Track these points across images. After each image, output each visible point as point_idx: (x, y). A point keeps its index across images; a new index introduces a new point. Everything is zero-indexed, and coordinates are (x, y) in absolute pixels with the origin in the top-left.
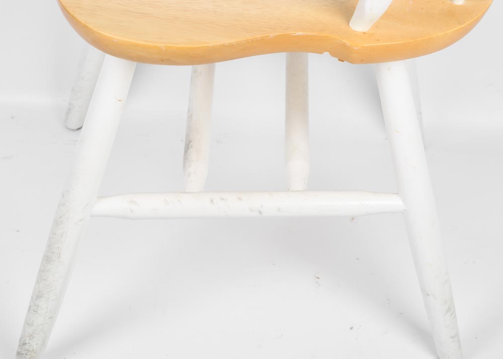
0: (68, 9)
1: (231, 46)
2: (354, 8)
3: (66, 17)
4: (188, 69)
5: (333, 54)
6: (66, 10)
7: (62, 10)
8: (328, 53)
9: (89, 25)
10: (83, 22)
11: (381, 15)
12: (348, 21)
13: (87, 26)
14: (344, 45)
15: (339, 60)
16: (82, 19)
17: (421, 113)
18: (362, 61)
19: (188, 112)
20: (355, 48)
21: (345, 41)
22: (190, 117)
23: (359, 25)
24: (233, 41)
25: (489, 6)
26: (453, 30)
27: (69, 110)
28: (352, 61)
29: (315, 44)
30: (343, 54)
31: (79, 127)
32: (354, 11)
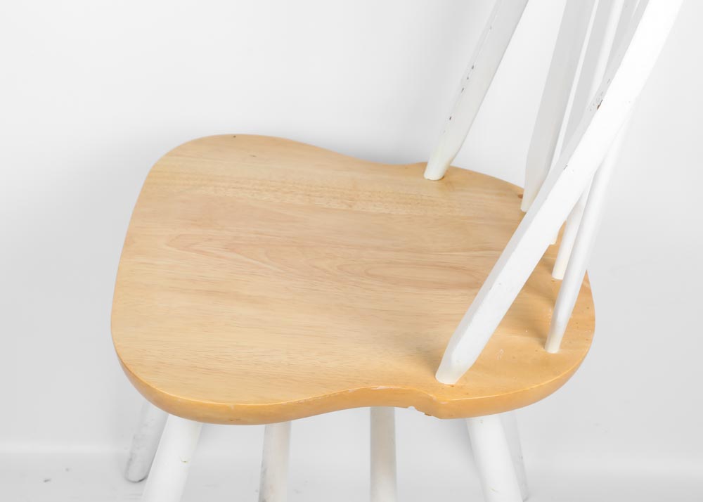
0: (129, 367)
1: (308, 403)
2: (441, 358)
3: (127, 374)
4: (260, 428)
5: (419, 409)
6: (127, 368)
7: (123, 368)
8: (413, 407)
9: (151, 385)
10: (145, 381)
11: (469, 367)
12: (435, 373)
13: (148, 386)
14: (431, 400)
15: (426, 414)
16: (144, 378)
17: (522, 458)
18: (450, 416)
19: (262, 466)
20: (443, 403)
21: (431, 395)
22: (264, 472)
23: (447, 377)
24: (309, 397)
25: (586, 355)
26: (548, 382)
27: (131, 460)
28: (440, 417)
29: (400, 398)
30: (430, 408)
31: (141, 479)
32: (441, 361)
